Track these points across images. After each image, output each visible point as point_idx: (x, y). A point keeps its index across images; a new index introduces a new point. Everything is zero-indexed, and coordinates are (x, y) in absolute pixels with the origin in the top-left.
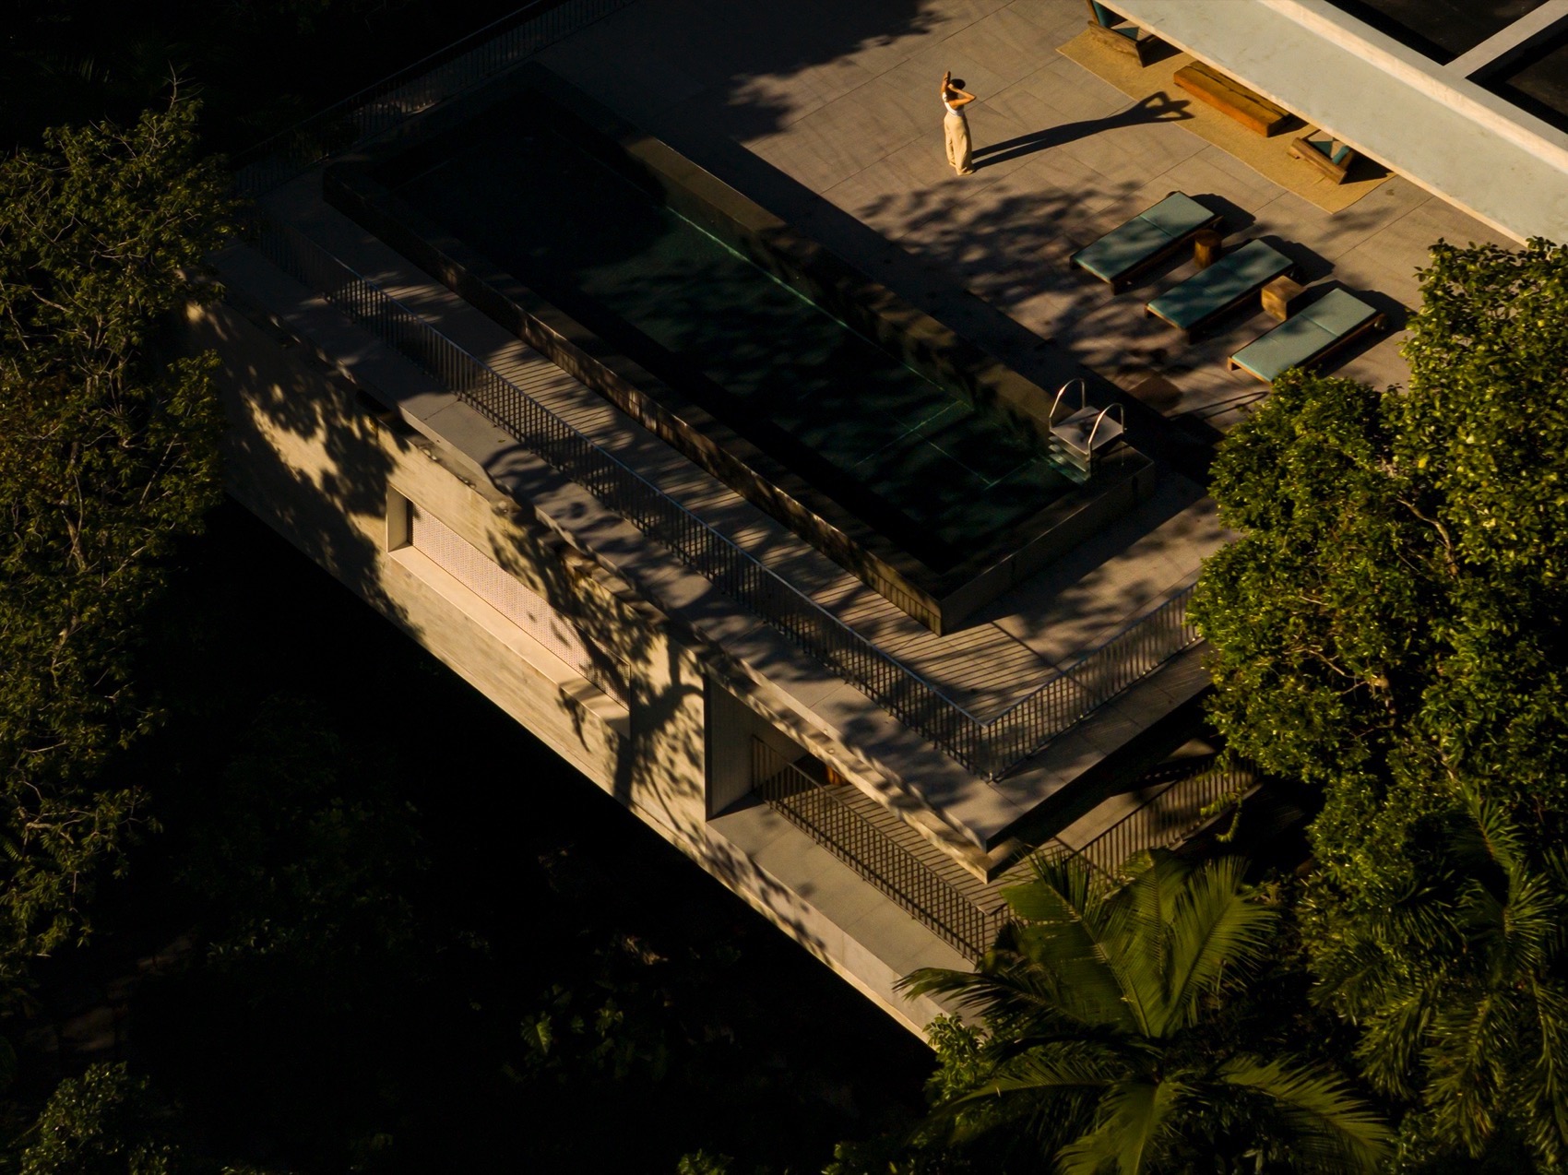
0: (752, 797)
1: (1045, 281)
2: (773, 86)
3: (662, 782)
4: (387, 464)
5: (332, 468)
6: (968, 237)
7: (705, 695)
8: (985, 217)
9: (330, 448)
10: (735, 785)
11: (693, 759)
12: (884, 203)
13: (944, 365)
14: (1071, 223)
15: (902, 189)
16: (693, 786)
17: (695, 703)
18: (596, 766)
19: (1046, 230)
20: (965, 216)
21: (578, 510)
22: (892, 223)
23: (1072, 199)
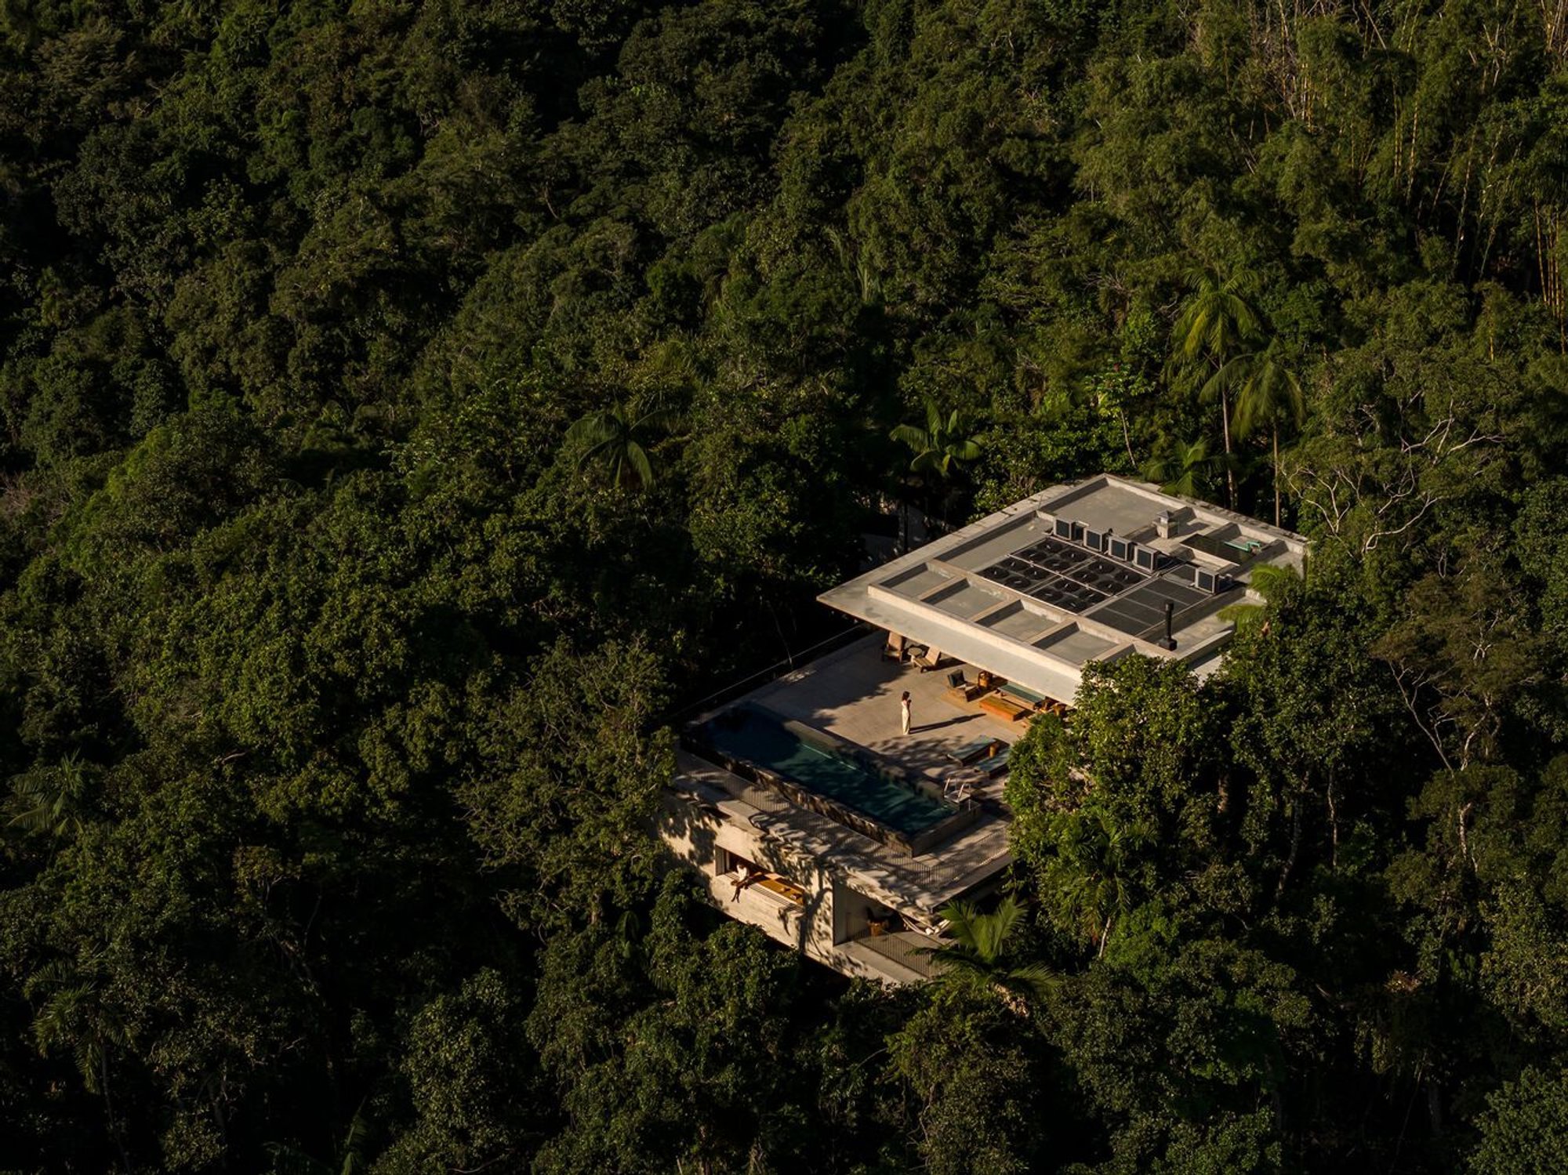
0: (848, 939)
1: (934, 764)
2: (827, 712)
3: (815, 937)
4: (712, 835)
5: (692, 847)
6: (904, 753)
7: (833, 891)
8: (909, 747)
9: (692, 840)
10: (842, 935)
11: (827, 922)
12: (873, 744)
13: (905, 784)
14: (939, 748)
15: (880, 739)
16: (827, 934)
17: (829, 895)
18: (790, 940)
19: (932, 750)
20: (902, 747)
21: (782, 830)
22: (877, 749)
23: (940, 741)
